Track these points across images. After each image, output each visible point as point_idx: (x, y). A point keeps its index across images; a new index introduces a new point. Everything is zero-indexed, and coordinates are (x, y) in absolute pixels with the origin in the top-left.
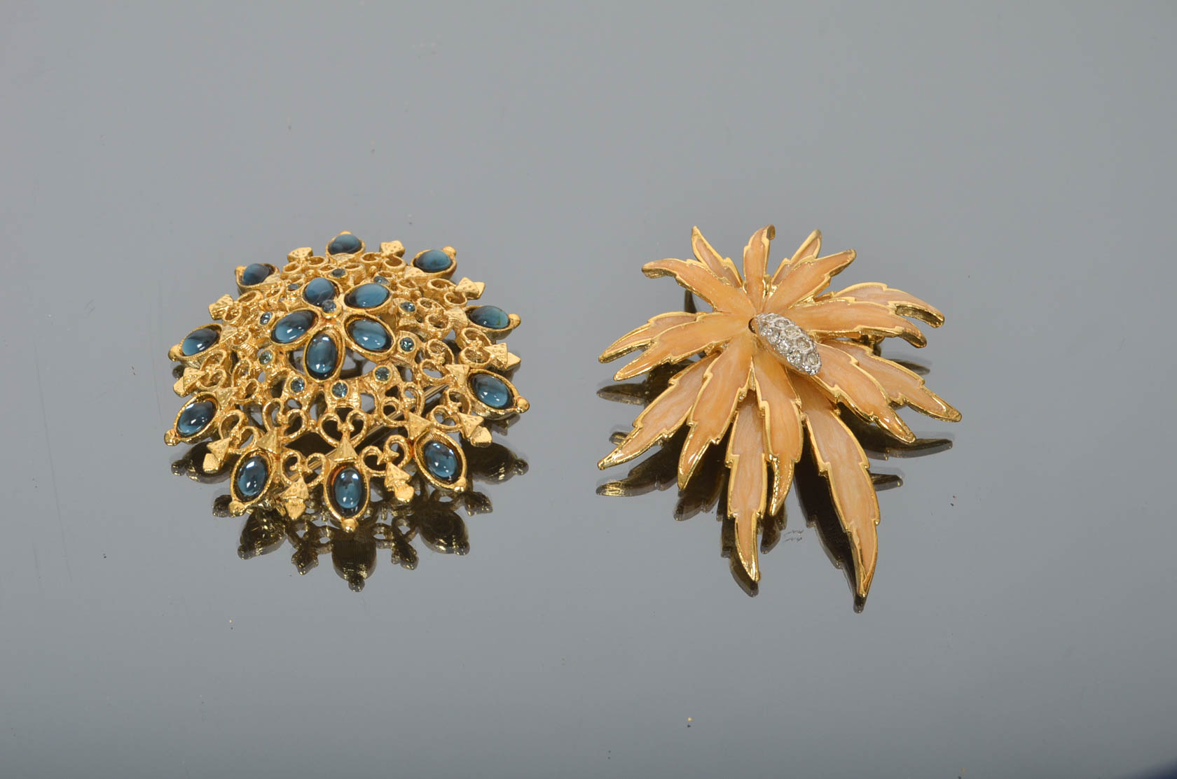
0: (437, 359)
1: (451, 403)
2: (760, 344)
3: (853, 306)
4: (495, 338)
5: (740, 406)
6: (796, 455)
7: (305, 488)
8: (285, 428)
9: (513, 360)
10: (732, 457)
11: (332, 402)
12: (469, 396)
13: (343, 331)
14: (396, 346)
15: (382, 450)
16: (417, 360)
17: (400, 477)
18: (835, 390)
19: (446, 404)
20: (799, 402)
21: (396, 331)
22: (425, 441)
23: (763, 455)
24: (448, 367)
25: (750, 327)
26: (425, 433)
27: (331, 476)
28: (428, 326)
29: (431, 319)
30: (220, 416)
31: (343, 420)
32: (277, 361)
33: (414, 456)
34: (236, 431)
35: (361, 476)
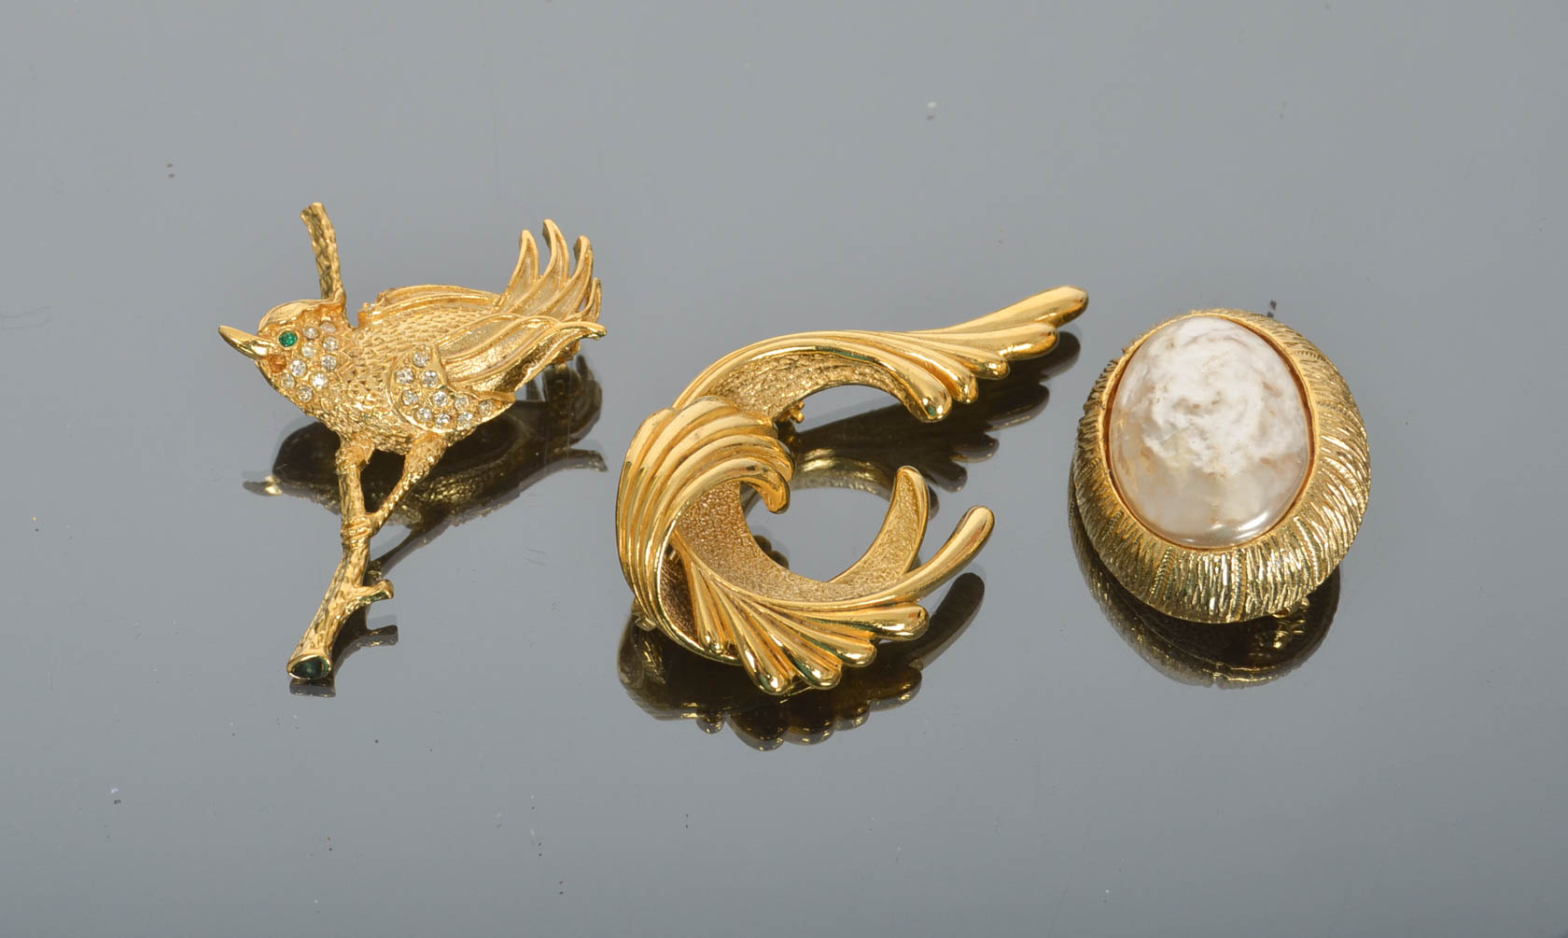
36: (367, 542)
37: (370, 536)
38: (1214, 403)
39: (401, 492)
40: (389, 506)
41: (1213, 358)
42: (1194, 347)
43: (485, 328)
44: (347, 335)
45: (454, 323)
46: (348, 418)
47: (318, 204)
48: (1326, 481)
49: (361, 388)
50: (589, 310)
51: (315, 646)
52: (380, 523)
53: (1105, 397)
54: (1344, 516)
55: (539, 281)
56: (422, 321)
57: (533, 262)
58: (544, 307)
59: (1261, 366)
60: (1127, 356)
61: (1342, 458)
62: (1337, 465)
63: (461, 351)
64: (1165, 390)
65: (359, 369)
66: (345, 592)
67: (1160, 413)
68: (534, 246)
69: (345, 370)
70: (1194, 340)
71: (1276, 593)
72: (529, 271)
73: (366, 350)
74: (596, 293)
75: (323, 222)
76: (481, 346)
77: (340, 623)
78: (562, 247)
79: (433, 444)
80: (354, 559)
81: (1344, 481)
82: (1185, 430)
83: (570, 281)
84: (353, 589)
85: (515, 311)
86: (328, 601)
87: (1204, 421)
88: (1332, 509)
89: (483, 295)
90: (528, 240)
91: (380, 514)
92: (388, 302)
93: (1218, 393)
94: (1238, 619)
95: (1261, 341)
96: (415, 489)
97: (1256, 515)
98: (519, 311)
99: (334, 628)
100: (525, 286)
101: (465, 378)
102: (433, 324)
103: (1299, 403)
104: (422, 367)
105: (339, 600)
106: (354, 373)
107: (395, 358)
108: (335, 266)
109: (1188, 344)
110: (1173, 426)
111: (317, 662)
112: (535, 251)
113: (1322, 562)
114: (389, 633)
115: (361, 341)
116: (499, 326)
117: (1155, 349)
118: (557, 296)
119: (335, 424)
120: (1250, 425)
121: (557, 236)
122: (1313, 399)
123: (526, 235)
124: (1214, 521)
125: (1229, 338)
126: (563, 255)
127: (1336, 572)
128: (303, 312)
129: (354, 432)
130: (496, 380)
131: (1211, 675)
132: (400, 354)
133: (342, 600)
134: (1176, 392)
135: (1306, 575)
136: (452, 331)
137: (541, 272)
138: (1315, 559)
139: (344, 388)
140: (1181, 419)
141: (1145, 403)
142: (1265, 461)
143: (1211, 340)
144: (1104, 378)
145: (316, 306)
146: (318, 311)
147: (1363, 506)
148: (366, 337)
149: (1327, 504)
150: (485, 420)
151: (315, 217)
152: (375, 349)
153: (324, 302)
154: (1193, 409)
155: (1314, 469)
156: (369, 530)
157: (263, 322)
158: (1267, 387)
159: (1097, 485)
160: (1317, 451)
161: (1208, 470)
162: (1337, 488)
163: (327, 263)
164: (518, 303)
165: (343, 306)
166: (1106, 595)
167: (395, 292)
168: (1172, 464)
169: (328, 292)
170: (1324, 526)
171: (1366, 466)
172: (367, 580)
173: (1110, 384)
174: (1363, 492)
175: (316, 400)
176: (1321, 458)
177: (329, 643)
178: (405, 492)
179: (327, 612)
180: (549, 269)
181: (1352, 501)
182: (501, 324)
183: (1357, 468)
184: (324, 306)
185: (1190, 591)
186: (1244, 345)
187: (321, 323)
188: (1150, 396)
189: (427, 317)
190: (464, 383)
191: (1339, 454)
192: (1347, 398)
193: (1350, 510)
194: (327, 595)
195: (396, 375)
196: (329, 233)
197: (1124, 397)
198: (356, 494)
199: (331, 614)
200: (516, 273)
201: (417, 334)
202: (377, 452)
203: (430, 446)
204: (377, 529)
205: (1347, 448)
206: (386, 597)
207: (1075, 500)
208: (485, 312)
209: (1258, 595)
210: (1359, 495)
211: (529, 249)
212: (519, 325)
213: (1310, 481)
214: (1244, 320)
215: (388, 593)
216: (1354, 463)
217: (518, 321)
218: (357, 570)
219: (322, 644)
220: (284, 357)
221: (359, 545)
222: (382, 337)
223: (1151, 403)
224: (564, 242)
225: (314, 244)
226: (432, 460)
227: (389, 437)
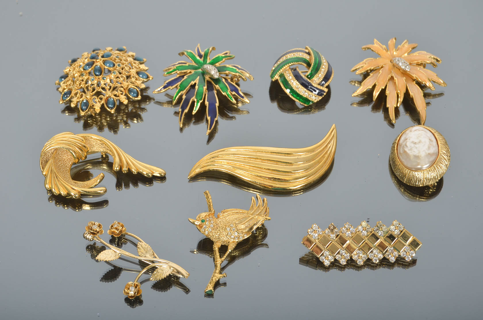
0: (127, 68)
1: (133, 79)
2: (394, 66)
3: (418, 56)
4: (141, 64)
5: (389, 80)
6: (404, 91)
7: (99, 105)
8: (91, 91)
9: (147, 68)
10: (387, 92)
11: (102, 82)
12: (137, 76)
13: (102, 64)
14: (116, 66)
15: (118, 92)
16: (122, 69)
17: (123, 97)
18: (414, 76)
19: (132, 79)
20: (405, 78)
21: (116, 63)
22: (128, 89)
23: (396, 92)
24: (130, 70)
25: (391, 62)
26: (128, 86)
27: (106, 101)
28: (123, 62)
29: (124, 60)
30: (73, 92)
31: (106, 86)
32: (86, 75)
33: (126, 93)
34: (78, 95)
35: (114, 99)
36: (220, 265)
37: (221, 263)
38: (419, 142)
39: (227, 254)
40: (225, 257)
41: (419, 134)
42: (415, 132)
43: (245, 218)
44: (215, 220)
45: (238, 217)
46: (216, 238)
47: (207, 191)
48: (441, 159)
49: (219, 231)
50: (267, 214)
51: (210, 288)
52: (223, 260)
53: (397, 142)
54: (445, 166)
55: (256, 208)
56: (232, 217)
57: (255, 204)
58: (257, 213)
59: (429, 136)
60: (402, 134)
61: (445, 154)
62: (444, 156)
63: (240, 223)
64: (409, 139)
65: (218, 227)
66: (216, 276)
67: (408, 144)
68: (255, 200)
69: (216, 227)
70: (416, 130)
71: (430, 181)
72: (254, 206)
73: (220, 223)
74: (268, 211)
75: (209, 195)
76: (244, 222)
77: (215, 282)
78: (260, 200)
79: (234, 243)
80: (218, 268)
81: (445, 159)
82: (413, 147)
83: (263, 208)
84: (218, 275)
85: (251, 215)
86: (213, 277)
87: (417, 146)
88: (442, 164)
89: (244, 211)
90: (254, 199)
91: (223, 259)
92: (224, 213)
93: (420, 140)
94: (422, 186)
95: (429, 132)
96: (231, 253)
97: (427, 164)
98: (252, 214)
99: (214, 283)
100: (253, 209)
101: (241, 229)
102: (234, 217)
103: (436, 143)
104: (232, 227)
105: (215, 277)
106: (217, 228)
107: (226, 225)
108: (211, 204)
109: (414, 131)
110: (411, 146)
111: (211, 291)
112: (255, 201)
113: (440, 175)
114: (225, 284)
115: (218, 221)
116: (248, 218)
117: (407, 132)
118: (260, 211)
119: (213, 239)
120: (426, 147)
121: (259, 198)
122: (439, 143)
123: (253, 198)
124: (418, 165)
125: (422, 130)
126: (261, 202)
127: (442, 178)
128: (206, 215)
129: (217, 241)
130: (247, 229)
131: (416, 199)
132: (227, 224)
133: (216, 277)
134: (412, 140)
135: (436, 177)
136: (238, 219)
137: (256, 206)
138: (438, 174)
139: (215, 231)
140: (412, 145)
141: (405, 142)
142: (429, 154)
143: (419, 130)
144: (397, 138)
145: (209, 214)
146: (209, 215)
147: (448, 164)
148: (219, 220)
149: (441, 163)
150: (245, 238)
151: (207, 194)
152: (222, 223)
153: (210, 213)
154: (415, 143)
155: (439, 156)
156: (221, 262)
157: (197, 217)
158: (430, 140)
159: (395, 158)
160: (440, 153)
161: (417, 155)
162: (443, 160)
163: (209, 204)
164: (252, 213)
165: (214, 213)
166: (396, 181)
167: (225, 210)
168: (410, 154)
169: (210, 210)
170: (440, 167)
171: (449, 157)
172: (220, 273)
173: (398, 139)
174: (449, 162)
175: (209, 234)
176: (440, 154)
177: (213, 287)
178: (228, 254)
179: (212, 280)
180: (258, 205)
181: (446, 163)
182: (248, 217)
183: (448, 157)
184: (210, 214)
185: (413, 179)
186: (425, 131)
187: (210, 217)
188: (406, 141)
189: (232, 216)
190: (241, 230)
191: (444, 153)
192: (446, 143)
193: (446, 165)
194: (212, 276)
195: (226, 229)
196: (210, 197)
197: (401, 141)
198: (218, 254)
199: (213, 280)
200: (251, 206)
201: (231, 220)
202: (222, 245)
203: (234, 244)
204: (222, 262)
205: (446, 152)
206: (225, 277)
207: (390, 162)
208: (245, 215)
209: (427, 181)
210: (448, 162)
211: (254, 201)
212: (252, 218)
213: (438, 158)
214: (426, 127)
215: (225, 276)
216: (447, 156)
217: (252, 217)
218: (219, 271)
219: (212, 287)
220: (202, 225)
221: (219, 265)
222: (223, 220)
223: (406, 142)
224: (261, 199)
225: (207, 200)
226: (234, 247)
227: (224, 242)
